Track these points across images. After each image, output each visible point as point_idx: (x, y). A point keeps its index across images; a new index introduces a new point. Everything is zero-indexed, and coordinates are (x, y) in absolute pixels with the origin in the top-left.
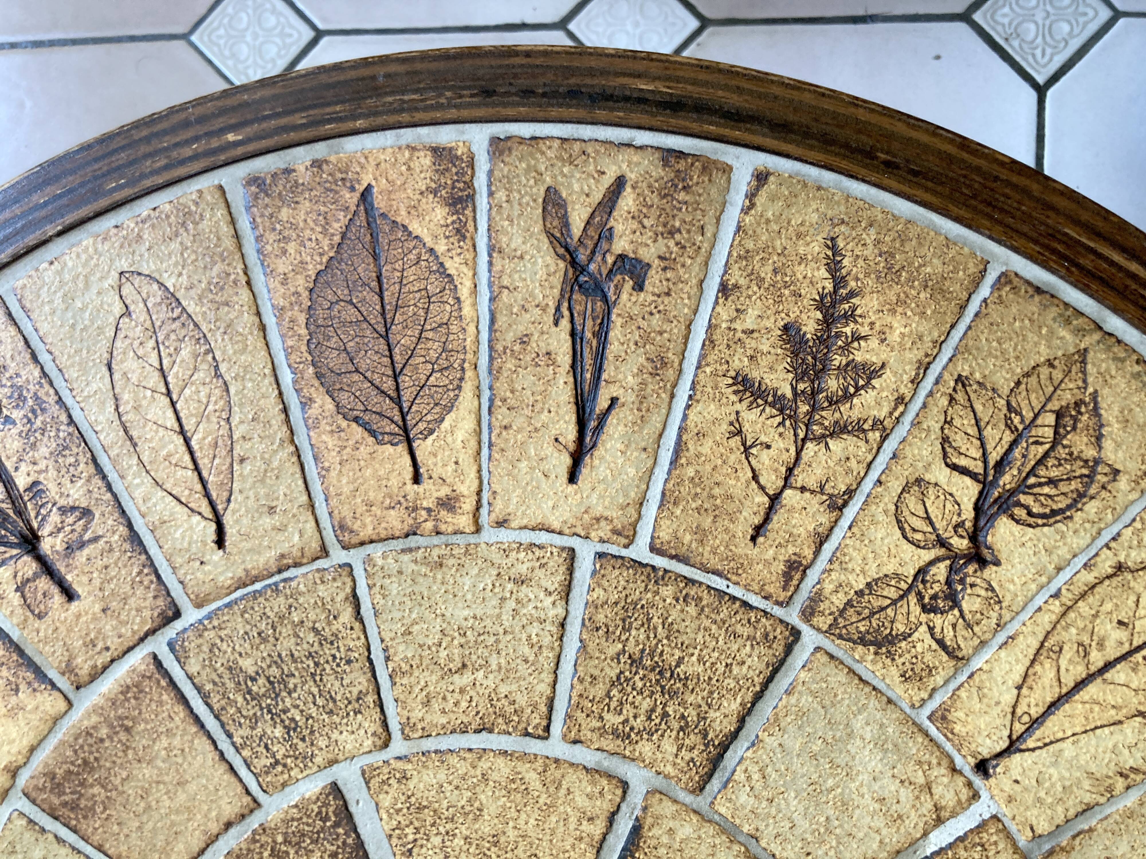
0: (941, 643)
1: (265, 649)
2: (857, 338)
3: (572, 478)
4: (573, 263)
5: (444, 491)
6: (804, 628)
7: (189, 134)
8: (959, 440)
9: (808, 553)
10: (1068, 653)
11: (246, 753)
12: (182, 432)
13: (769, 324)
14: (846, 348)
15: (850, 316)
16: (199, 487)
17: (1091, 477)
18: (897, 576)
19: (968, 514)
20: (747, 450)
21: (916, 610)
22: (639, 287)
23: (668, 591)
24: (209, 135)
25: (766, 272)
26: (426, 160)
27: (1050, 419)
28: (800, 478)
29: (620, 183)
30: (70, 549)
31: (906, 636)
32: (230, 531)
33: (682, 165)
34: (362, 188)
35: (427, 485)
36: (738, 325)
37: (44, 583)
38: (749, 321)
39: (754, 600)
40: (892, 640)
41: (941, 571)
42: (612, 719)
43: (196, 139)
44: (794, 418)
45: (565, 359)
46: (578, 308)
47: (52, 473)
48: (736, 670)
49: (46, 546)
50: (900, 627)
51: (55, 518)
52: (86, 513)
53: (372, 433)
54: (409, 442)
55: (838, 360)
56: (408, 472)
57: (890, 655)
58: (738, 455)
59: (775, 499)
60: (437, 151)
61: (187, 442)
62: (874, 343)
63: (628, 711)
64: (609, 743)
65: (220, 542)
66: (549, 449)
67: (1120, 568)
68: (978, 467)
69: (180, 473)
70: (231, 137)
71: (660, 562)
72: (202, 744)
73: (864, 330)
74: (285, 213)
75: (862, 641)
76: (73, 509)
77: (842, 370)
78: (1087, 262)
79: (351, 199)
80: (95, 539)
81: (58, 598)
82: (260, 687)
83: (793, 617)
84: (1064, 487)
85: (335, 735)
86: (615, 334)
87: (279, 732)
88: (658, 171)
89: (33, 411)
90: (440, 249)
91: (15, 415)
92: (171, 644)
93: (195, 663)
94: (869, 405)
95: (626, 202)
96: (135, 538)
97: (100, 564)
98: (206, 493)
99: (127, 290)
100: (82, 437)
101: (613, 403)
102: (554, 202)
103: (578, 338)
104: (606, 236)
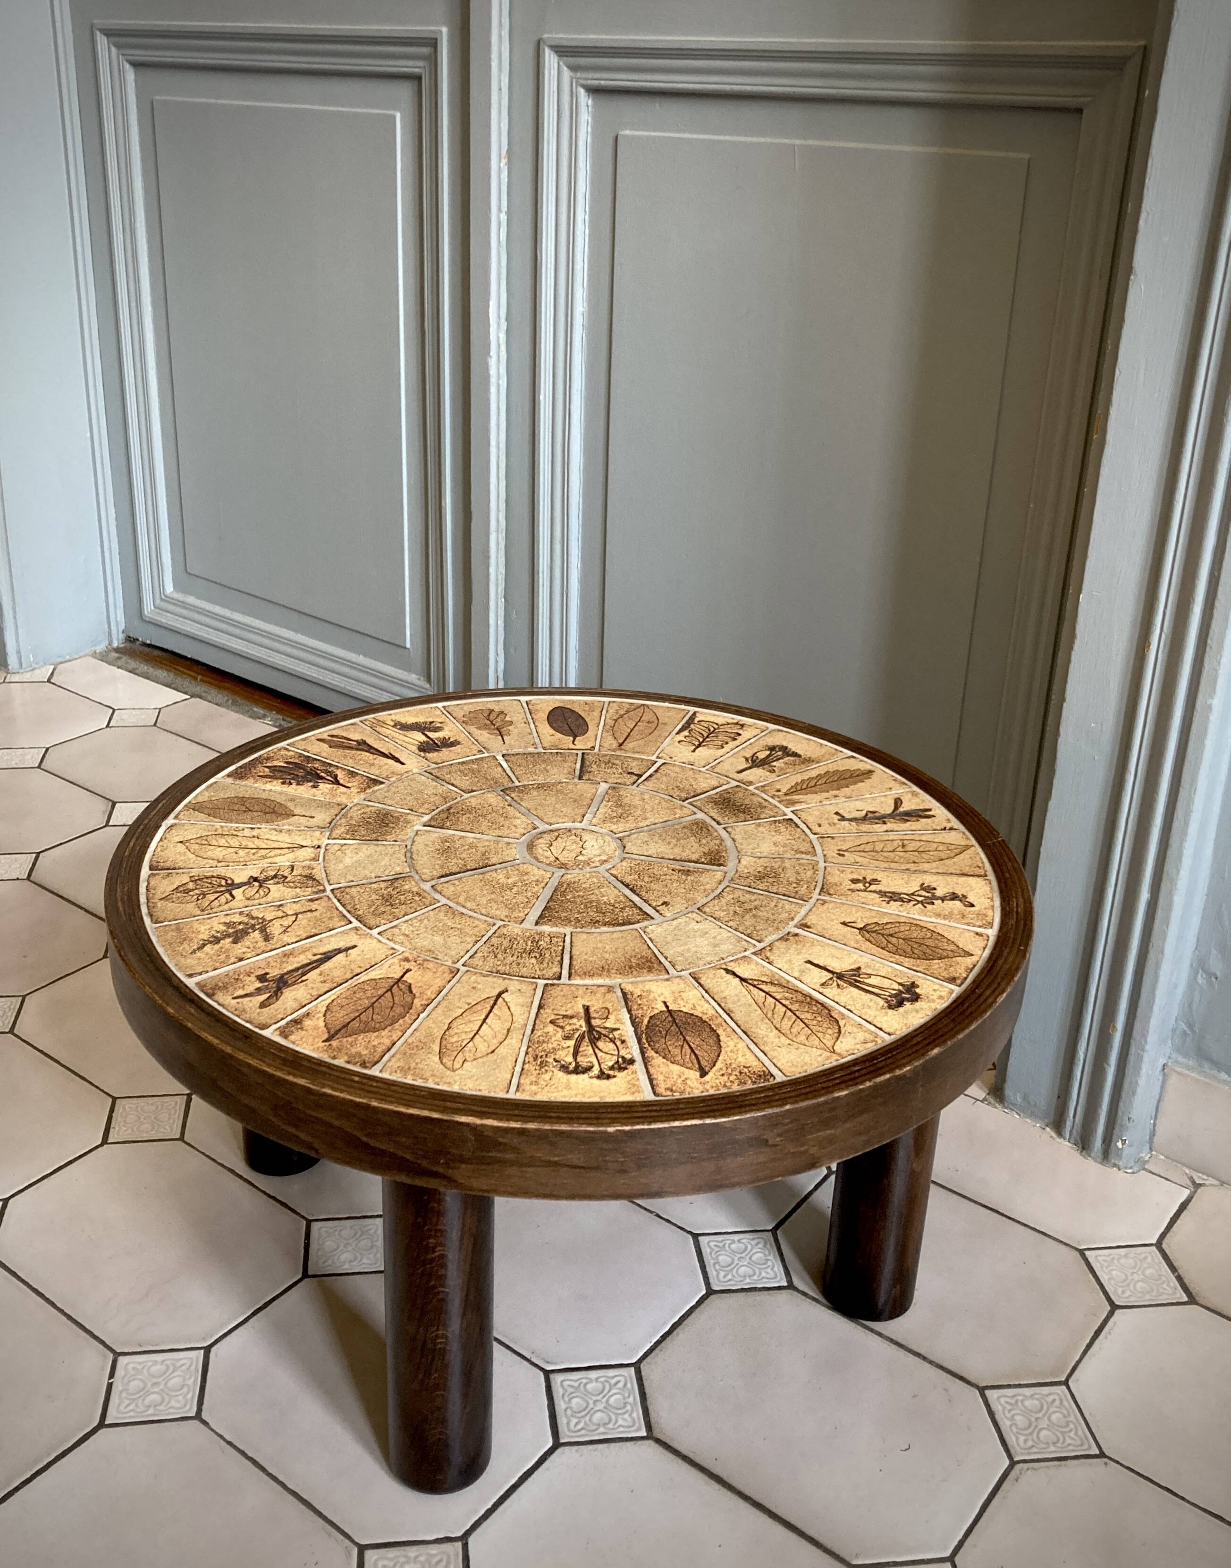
0: (292, 870)
2: (218, 932)
3: (355, 946)
4: (278, 990)
5: (404, 964)
6: (329, 890)
8: (223, 902)
9: (303, 901)
10: (259, 855)
11: (561, 944)
12: (484, 1022)
13: (239, 947)
14: (225, 932)
15: (213, 937)
16: (496, 1007)
17: (198, 879)
18: (284, 886)
19: (245, 888)
20: (288, 927)
21: (289, 879)
23: (359, 913)
26: (292, 1038)
27: (191, 894)
28: (282, 915)
29: (234, 998)
30: (571, 1017)
31: (301, 876)
32: (498, 991)
34: (327, 1044)
35: (408, 967)
37: (594, 1015)
39: (336, 900)
40: (306, 877)
41: (270, 882)
42: (417, 898)
44: (264, 926)
45: (317, 971)
47: (555, 1038)
48: (363, 891)
49: (582, 1023)
50: (300, 878)
51: (569, 1028)
52: (553, 1023)
53: (409, 986)
54: (399, 980)
55: (231, 931)
57: (311, 874)
58: (293, 927)
59: (296, 914)
60: (286, 1037)
61: (485, 1019)
62: (216, 929)
63: (410, 897)
64: (425, 894)
66: (353, 956)
67: (219, 862)
68: (226, 894)
69: (498, 1011)
71: (353, 920)
72: (576, 953)
73: (214, 933)
75: (315, 880)
77: (233, 928)
79: (335, 1043)
80: (557, 1015)
81: (592, 1010)
83: (328, 893)
84: (209, 881)
86: (290, 968)
90: (321, 1015)
91: (551, 1060)
92: (559, 978)
93: (556, 969)
94: (237, 918)
95: (241, 992)
96: (540, 1007)
97: (564, 1008)
98: (495, 1002)
99: (458, 1066)
100: (530, 1042)
101: (315, 955)
102: (263, 1005)
103: (304, 974)
104: (258, 989)
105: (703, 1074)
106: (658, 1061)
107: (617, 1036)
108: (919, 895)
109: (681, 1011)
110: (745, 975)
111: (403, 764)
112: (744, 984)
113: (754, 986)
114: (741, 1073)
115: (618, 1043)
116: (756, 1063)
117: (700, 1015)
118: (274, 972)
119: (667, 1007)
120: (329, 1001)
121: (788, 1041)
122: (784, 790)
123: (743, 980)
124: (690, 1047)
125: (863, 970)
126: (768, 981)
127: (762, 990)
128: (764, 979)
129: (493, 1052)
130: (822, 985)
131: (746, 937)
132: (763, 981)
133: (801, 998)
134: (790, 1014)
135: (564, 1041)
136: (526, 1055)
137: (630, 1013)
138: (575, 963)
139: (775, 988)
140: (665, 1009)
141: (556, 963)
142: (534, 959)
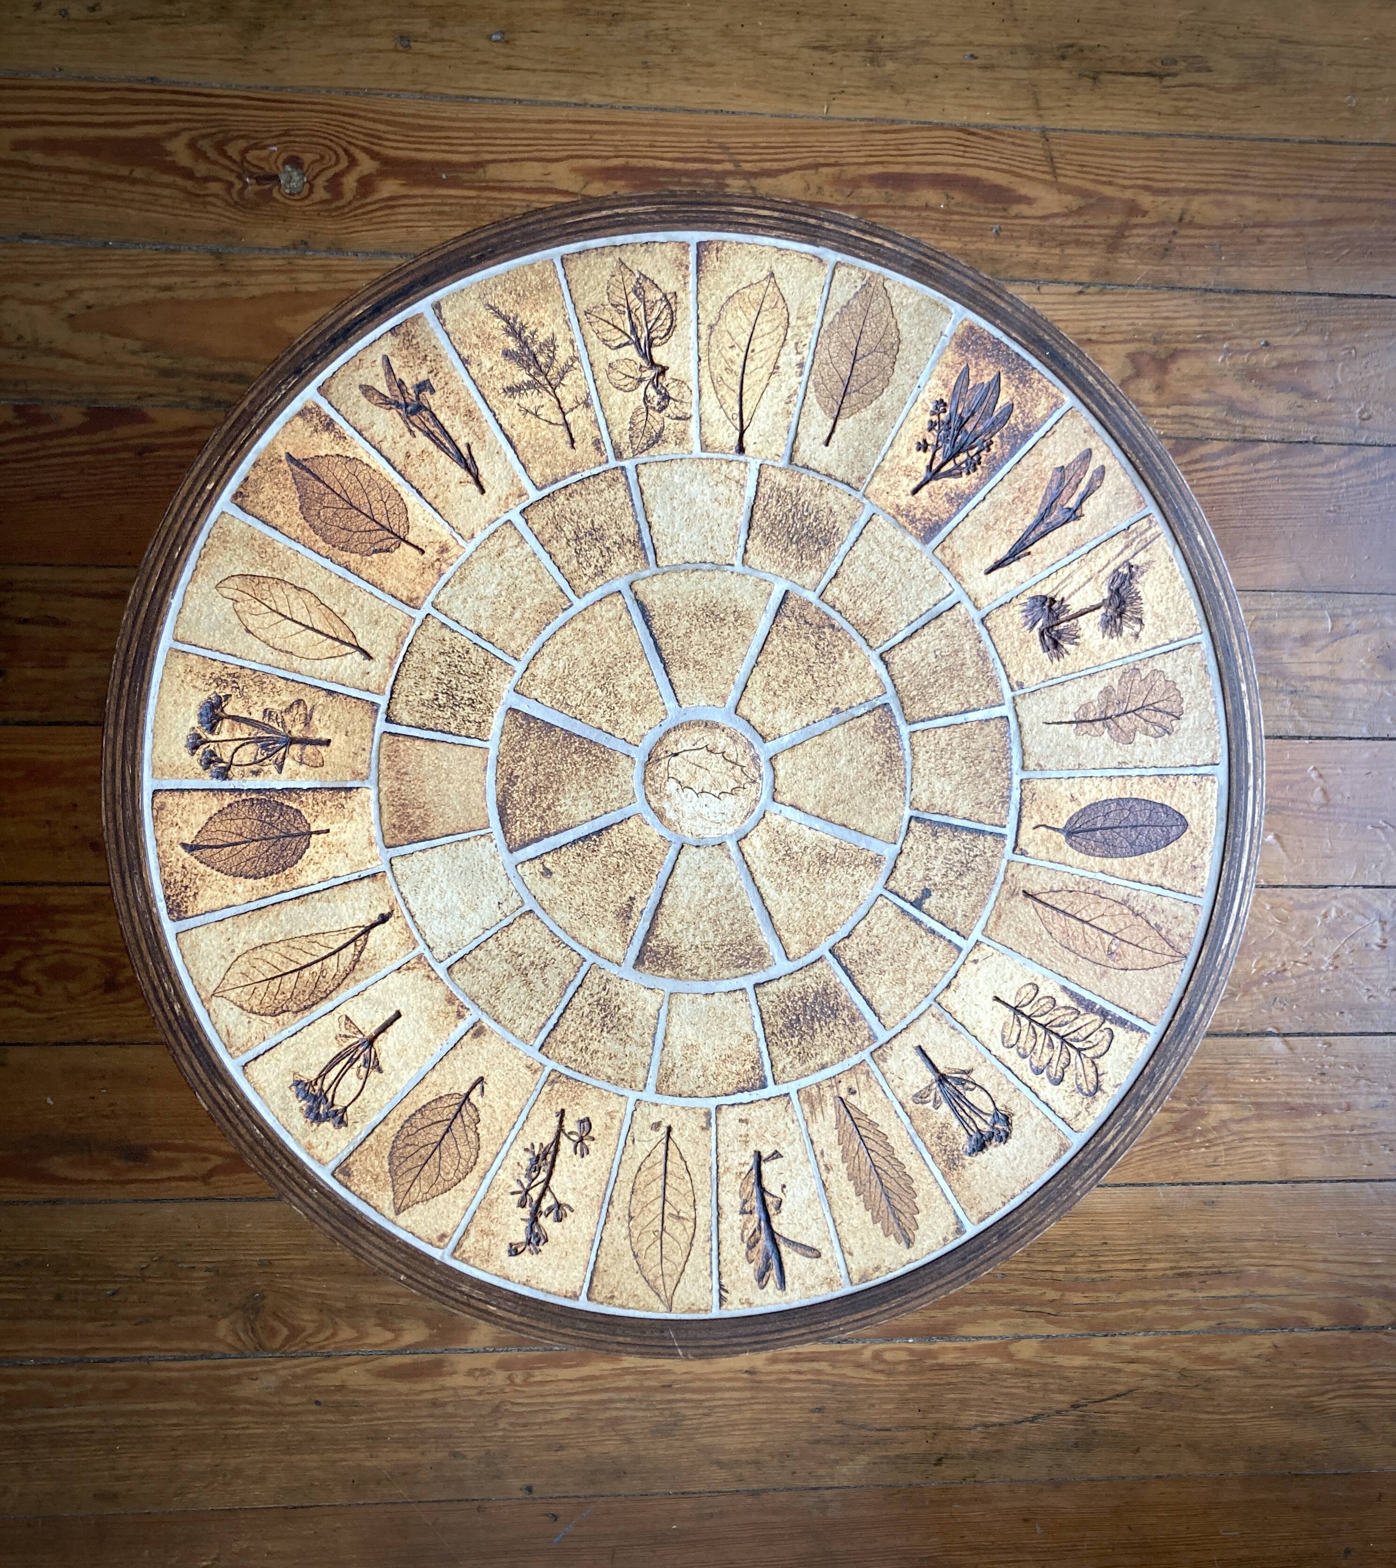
0: (678, 418)
1: (428, 681)
2: (533, 333)
3: (483, 491)
4: (398, 406)
5: (437, 547)
6: (622, 464)
7: (190, 501)
8: (607, 336)
9: (596, 433)
10: (725, 376)
11: (463, 733)
12: (307, 627)
13: (496, 358)
14: (533, 341)
15: (523, 328)
16: (337, 644)
17: (669, 304)
18: (638, 409)
19: (640, 361)
20: (537, 416)
21: (656, 415)
22: (433, 391)
23: (561, 499)
24: (199, 494)
25: (475, 340)
26: (299, 422)
27: (632, 296)
28: (566, 406)
30: (307, 723)
31: (663, 429)
32: (368, 649)
33: (403, 330)
34: (284, 457)
35: (428, 550)
36: (484, 370)
37: (309, 749)
38: (487, 364)
39: (595, 472)
40: (659, 435)
41: (651, 392)
42: (590, 571)
43: (195, 501)
44: (542, 386)
45: (432, 447)
46: (417, 422)
47: (268, 700)
48: (616, 505)
49: (295, 733)
50: (658, 428)
51: (287, 718)
52: (299, 702)
53: (388, 550)
54: (404, 540)
55: (535, 348)
56: (417, 552)
57: (664, 441)
58: (534, 420)
59: (566, 424)
60: (301, 414)
61: (313, 629)
62: (541, 330)
63: (593, 562)
64: (599, 581)
65: (368, 656)
66: (461, 490)
67: (711, 327)
68: (626, 339)
69: (325, 644)
70: (209, 487)
71: (546, 492)
72: (441, 747)
73: (533, 328)
74: (262, 497)
75: (649, 446)
76: (291, 706)
77: (541, 351)
78: (586, 226)
79: (285, 466)
80: (313, 708)
81: (322, 749)
82: (442, 699)
83: (613, 463)
84: (663, 317)
85: (492, 688)
86: (441, 418)
87: (468, 709)
88: (396, 341)
89: (234, 682)
90: (340, 452)
91: (228, 691)
92: (388, 720)
93: (406, 718)
94: (563, 354)
95: (395, 363)
96: (330, 692)
97: (326, 718)
98: (343, 642)
99: (226, 592)
100: (265, 673)
101: (469, 447)
102: (367, 390)
103: (429, 434)
104: (401, 383)
105: (190, 848)
106: (215, 804)
107: (265, 769)
108: (542, 1195)
109: (308, 846)
110: (374, 932)
111: (989, 572)
112: (359, 930)
113: (354, 940)
114: (186, 888)
115: (255, 767)
116: (201, 905)
117: (298, 866)
118: (433, 401)
119: (318, 833)
120: (365, 460)
121: (238, 952)
122: (852, 1099)
123: (367, 931)
124: (237, 844)
125: (374, 1074)
126: (362, 958)
127: (345, 946)
128: (365, 954)
129: (248, 631)
130: (347, 1018)
131: (460, 954)
132: (360, 952)
133: (323, 986)
134: (294, 966)
135: (262, 709)
136: (242, 667)
137: (308, 789)
138: (417, 743)
139: (347, 963)
140: (313, 829)
141: (420, 722)
142: (432, 696)
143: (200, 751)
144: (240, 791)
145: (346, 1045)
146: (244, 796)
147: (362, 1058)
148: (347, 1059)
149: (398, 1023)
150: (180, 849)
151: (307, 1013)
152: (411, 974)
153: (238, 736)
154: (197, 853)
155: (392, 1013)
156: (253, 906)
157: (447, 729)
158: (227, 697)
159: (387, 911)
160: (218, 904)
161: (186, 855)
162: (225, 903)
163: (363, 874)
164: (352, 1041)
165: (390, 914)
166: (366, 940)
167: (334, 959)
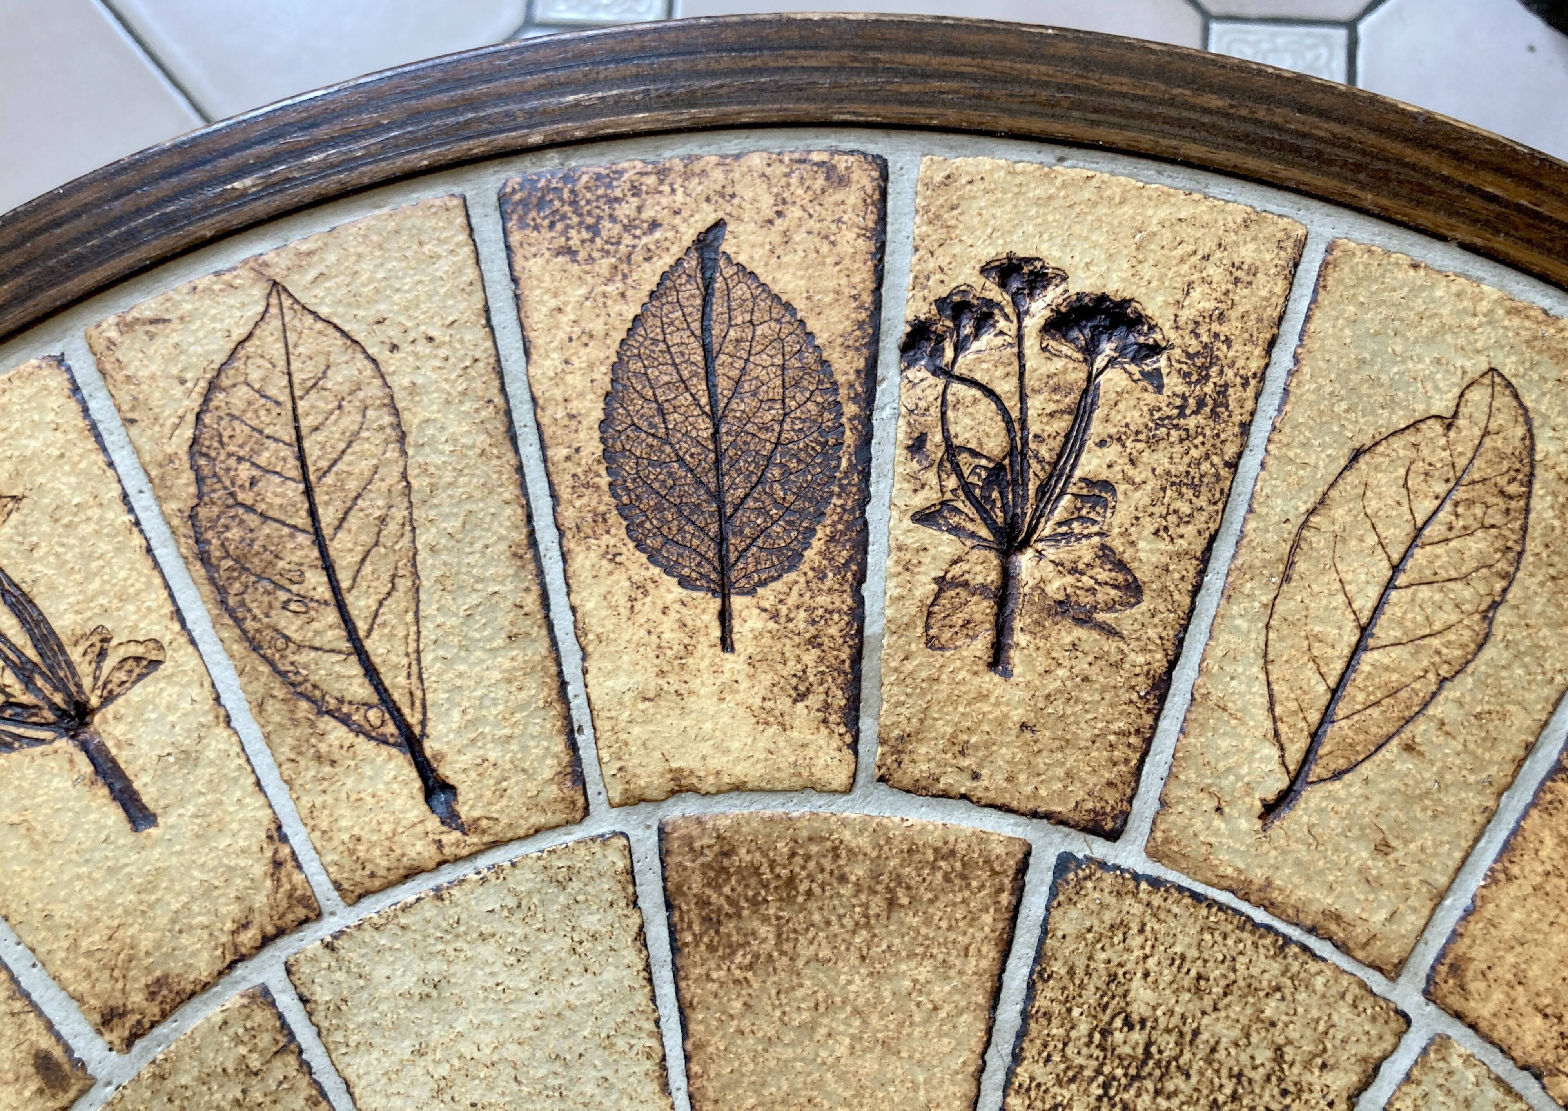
1: (1185, 1003)
12: (1366, 631)
16: (1314, 717)
30: (1062, 607)
32: (1299, 812)
37: (982, 610)
47: (1141, 497)
49: (1035, 570)
51: (1084, 551)
52: (1134, 590)
61: (1358, 648)
65: (1270, 813)
72: (971, 1028)
76: (1121, 566)
80: (1110, 632)
81: (980, 648)
82: (1127, 1043)
89: (1201, 403)
91: (1173, 383)
92: (1065, 863)
93: (1071, 921)
97: (1082, 666)
98: (1315, 737)
99: (1478, 396)
100: (1227, 495)
106: (833, 325)
107: (931, 477)
109: (684, 582)
110: (401, 765)
112: (413, 719)
113: (386, 702)
114: (594, 230)
117: (629, 552)
119: (724, 616)
121: (391, 363)
123: (410, 744)
126: (327, 723)
127: (371, 672)
128: (338, 733)
129: (1356, 455)
130: (155, 664)
131: (305, 1034)
132: (345, 720)
133: (256, 602)
134: (328, 516)
135: (1113, 475)
136: (1245, 428)
137: (860, 602)
138: (991, 952)
139: (319, 675)
140: (737, 602)
141: (1058, 968)
142: (1138, 1010)
143: (994, 293)
144: (868, 400)
145: (75, 654)
146: (850, 409)
147: (27, 699)
148: (31, 653)
149: (114, 815)
150: (707, 216)
151: (187, 545)
152: (259, 868)
153: (1035, 404)
154: (691, 263)
155: (148, 797)
156: (523, 416)
157: (1031, 1050)
158: (1155, 379)
159: (465, 811)
160: (537, 317)
161: (689, 235)
162: (539, 339)
163: (584, 740)
164: (85, 669)
165: (451, 819)
166: (383, 741)
167: (336, 637)
